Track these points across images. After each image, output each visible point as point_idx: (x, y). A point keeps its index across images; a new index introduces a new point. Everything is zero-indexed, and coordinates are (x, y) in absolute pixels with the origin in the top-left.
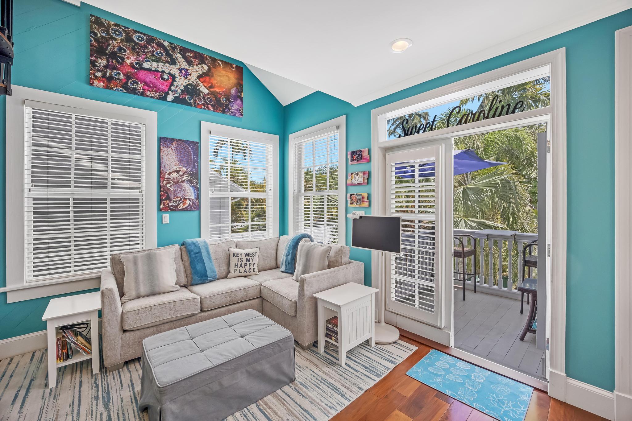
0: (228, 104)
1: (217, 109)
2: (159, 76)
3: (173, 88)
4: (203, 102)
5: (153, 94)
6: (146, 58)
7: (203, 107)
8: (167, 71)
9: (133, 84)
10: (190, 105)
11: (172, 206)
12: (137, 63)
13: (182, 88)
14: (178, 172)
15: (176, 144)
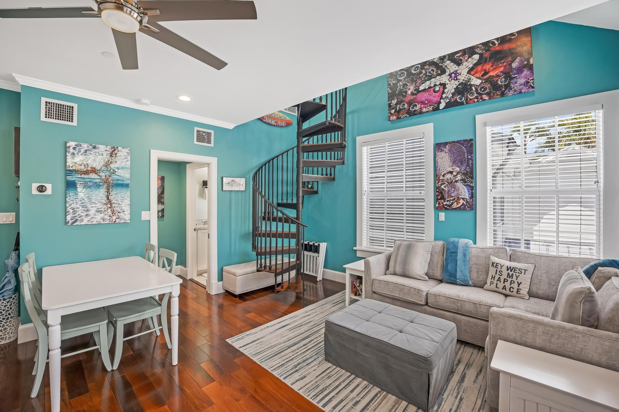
0: (510, 83)
1: (494, 95)
2: (432, 90)
3: (444, 96)
4: (476, 95)
5: (428, 108)
6: (422, 81)
7: (476, 100)
8: (438, 83)
9: (413, 108)
10: (462, 104)
11: (446, 205)
12: (415, 90)
13: (453, 91)
14: (451, 172)
15: (449, 146)
